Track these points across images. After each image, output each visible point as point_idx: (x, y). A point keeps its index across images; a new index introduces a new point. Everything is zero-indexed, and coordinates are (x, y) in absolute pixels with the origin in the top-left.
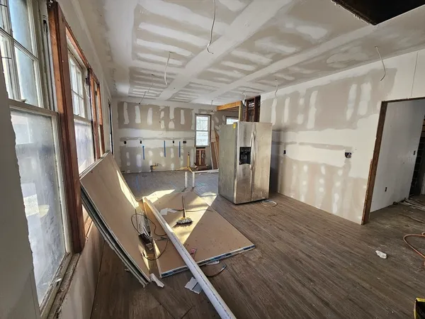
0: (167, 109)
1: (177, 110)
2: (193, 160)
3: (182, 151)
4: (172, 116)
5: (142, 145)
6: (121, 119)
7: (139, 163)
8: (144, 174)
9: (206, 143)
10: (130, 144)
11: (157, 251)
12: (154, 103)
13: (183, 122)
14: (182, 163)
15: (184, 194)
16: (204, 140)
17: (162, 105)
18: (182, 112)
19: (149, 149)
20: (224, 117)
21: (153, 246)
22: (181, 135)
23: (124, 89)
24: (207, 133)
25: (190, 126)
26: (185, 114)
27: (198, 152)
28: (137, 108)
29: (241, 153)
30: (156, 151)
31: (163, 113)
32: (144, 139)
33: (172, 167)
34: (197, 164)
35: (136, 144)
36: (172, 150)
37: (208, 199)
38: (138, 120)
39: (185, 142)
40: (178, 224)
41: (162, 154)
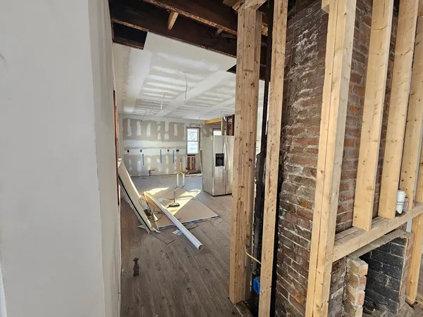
0: (163, 124)
1: (171, 124)
2: (185, 166)
3: (175, 158)
4: (167, 129)
5: (141, 153)
6: (125, 132)
7: (140, 169)
8: (144, 177)
9: (195, 151)
10: (132, 152)
11: (156, 219)
12: (152, 119)
13: (176, 133)
14: (175, 168)
15: (175, 190)
16: (194, 149)
17: (159, 121)
18: (176, 125)
19: (148, 156)
20: (211, 130)
21: (153, 217)
22: (175, 144)
23: (129, 110)
24: (197, 143)
25: (182, 137)
26: (178, 127)
27: (189, 159)
28: (138, 123)
29: (217, 158)
30: (153, 158)
31: (159, 128)
32: (144, 148)
33: (167, 171)
34: (188, 169)
35: (137, 152)
36: (167, 157)
37: (194, 193)
38: (139, 133)
39: (178, 151)
40: (170, 206)
41: (158, 161)
